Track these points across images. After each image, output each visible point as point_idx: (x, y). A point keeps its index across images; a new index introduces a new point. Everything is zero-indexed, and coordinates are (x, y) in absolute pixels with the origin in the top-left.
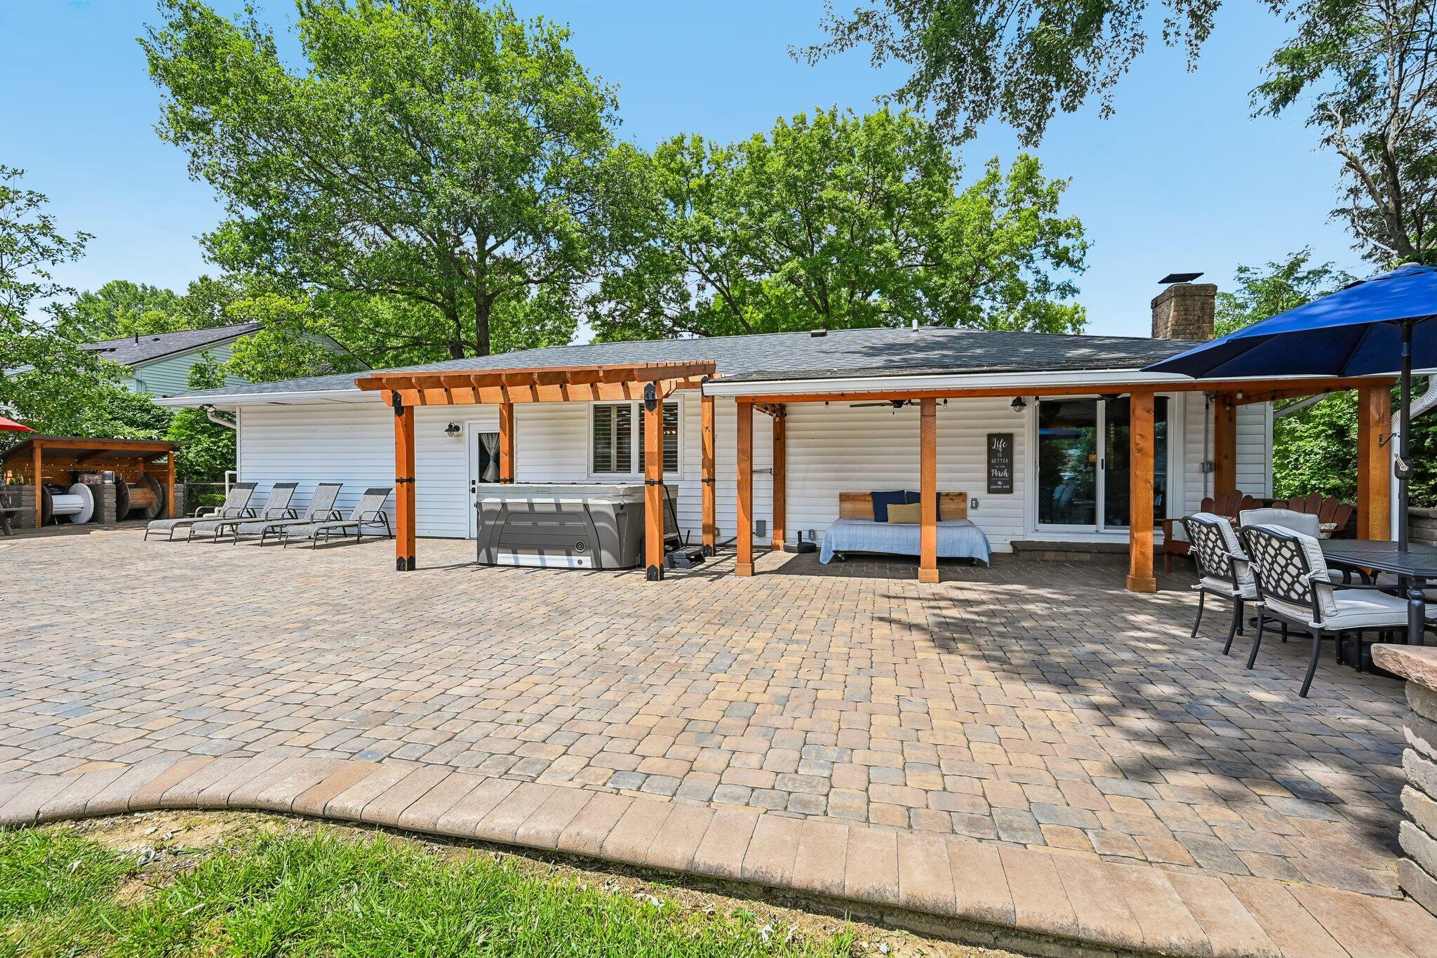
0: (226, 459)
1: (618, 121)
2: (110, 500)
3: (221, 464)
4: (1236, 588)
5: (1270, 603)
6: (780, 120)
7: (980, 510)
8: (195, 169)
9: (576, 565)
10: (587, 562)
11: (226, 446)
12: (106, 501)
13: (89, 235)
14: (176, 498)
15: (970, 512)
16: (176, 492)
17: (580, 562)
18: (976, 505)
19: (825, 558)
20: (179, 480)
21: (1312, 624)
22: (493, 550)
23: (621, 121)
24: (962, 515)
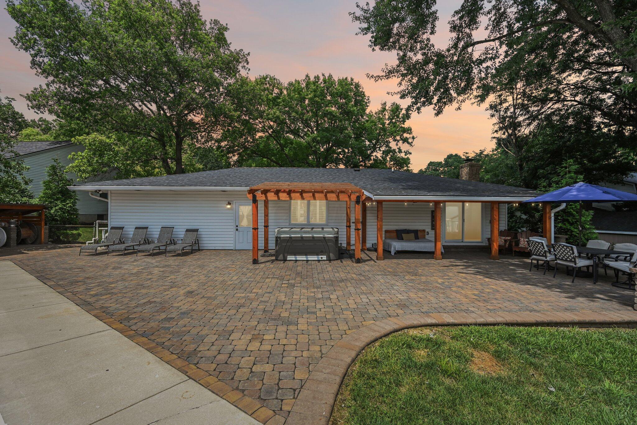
0: (70, 213)
1: (248, 69)
2: (14, 235)
3: (68, 216)
4: (546, 258)
5: (559, 261)
6: (307, 76)
7: (429, 235)
8: (34, 63)
9: (320, 259)
10: (324, 258)
11: (70, 207)
12: (12, 235)
13: (12, 99)
14: (45, 233)
15: (426, 236)
16: (44, 231)
17: (322, 258)
18: (428, 233)
19: (393, 253)
20: (46, 224)
21: (574, 266)
22: (286, 255)
23: (249, 69)
24: (424, 237)
